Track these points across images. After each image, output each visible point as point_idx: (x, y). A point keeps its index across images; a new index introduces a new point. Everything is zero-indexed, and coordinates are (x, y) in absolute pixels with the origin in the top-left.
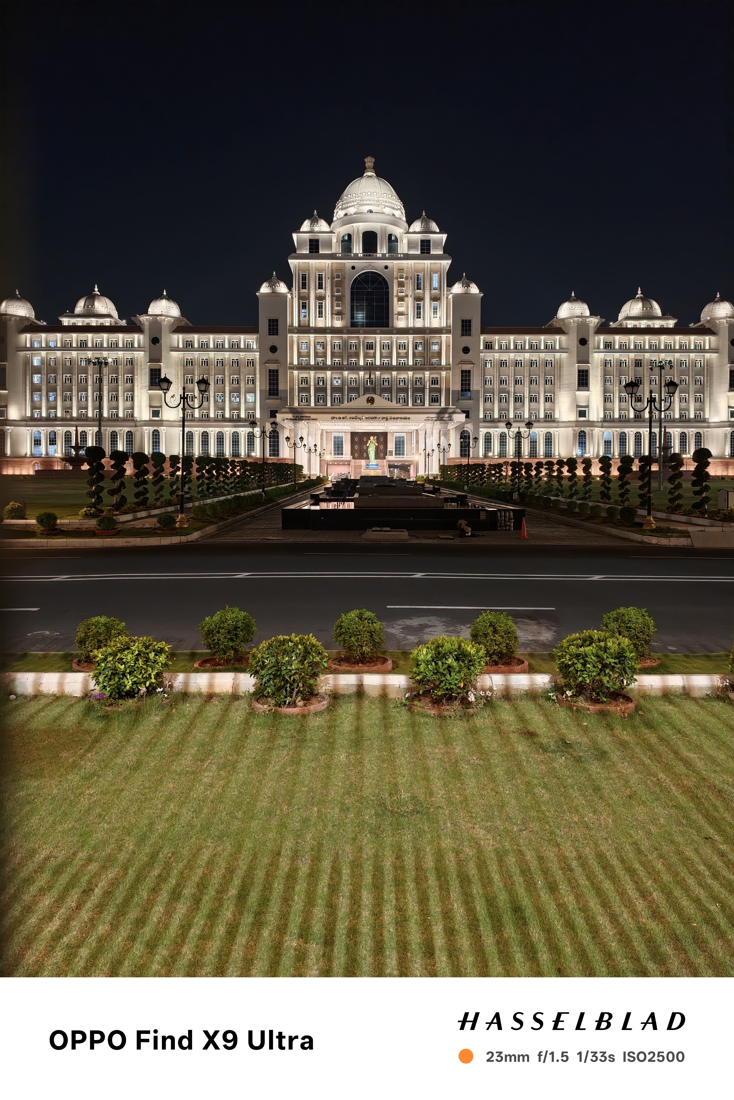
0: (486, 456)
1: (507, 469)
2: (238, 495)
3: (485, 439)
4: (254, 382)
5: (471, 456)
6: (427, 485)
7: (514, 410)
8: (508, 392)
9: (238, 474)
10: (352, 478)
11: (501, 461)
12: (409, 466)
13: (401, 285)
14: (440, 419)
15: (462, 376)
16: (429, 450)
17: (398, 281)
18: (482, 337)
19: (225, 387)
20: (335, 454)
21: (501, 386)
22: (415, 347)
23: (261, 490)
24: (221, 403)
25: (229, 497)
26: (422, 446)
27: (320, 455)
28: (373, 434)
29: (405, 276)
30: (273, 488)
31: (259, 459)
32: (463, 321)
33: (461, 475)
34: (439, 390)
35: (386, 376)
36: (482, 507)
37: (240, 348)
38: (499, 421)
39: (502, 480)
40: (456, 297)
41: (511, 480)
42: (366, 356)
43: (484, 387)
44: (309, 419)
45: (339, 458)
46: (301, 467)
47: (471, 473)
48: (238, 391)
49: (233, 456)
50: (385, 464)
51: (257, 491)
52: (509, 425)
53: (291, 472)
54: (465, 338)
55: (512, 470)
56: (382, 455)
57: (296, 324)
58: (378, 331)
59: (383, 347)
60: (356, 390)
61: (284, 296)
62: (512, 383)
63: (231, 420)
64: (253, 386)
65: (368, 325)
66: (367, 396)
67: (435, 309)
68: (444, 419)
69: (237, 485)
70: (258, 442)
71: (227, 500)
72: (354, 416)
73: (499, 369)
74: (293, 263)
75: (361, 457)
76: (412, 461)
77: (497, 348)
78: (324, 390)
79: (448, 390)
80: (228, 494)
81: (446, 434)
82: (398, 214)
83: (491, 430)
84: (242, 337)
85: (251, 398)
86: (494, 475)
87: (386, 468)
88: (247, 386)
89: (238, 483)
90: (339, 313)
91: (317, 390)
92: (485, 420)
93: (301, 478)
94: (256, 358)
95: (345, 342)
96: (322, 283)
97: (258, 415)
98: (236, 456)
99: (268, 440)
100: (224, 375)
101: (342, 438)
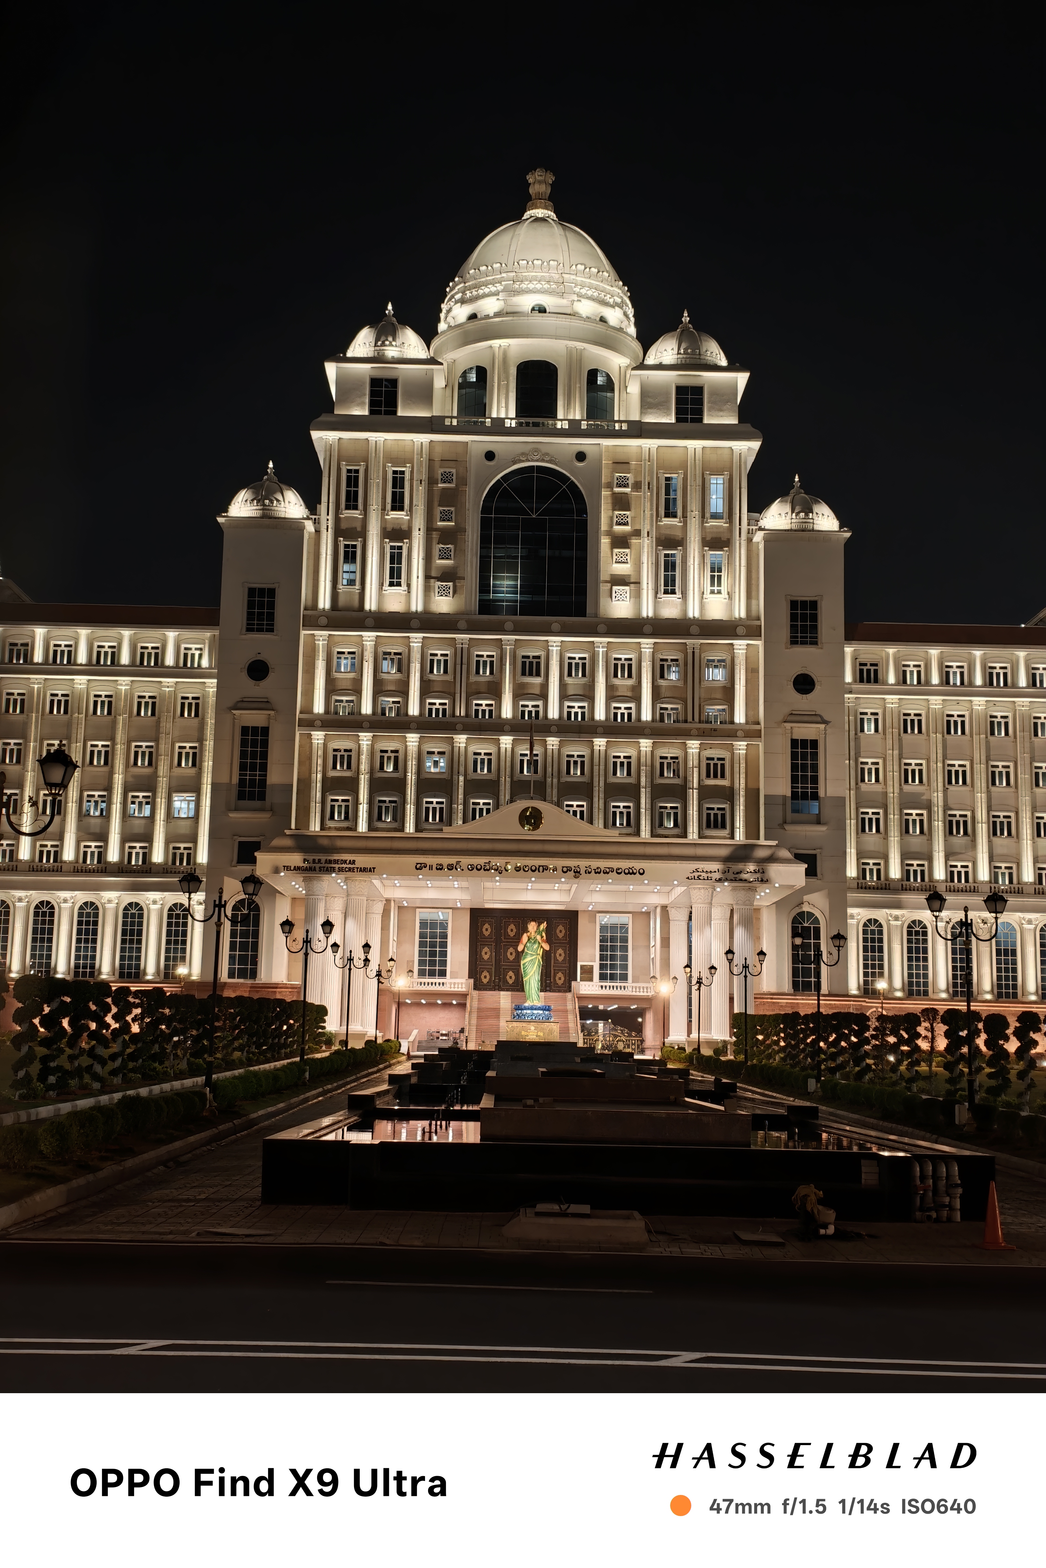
0: (868, 991)
1: (932, 1030)
2: (131, 1092)
3: (865, 940)
4: (196, 760)
5: (824, 989)
6: (695, 1075)
7: (947, 858)
8: (929, 807)
9: (135, 1029)
10: (472, 1046)
11: (916, 1006)
12: (641, 1013)
13: (621, 503)
14: (730, 876)
15: (794, 756)
16: (699, 968)
17: (614, 494)
18: (849, 650)
19: (111, 774)
20: (422, 973)
21: (906, 788)
22: (660, 670)
23: (201, 1080)
24: (99, 821)
25: (104, 1099)
26: (678, 956)
27: (379, 974)
28: (538, 915)
29: (631, 482)
30: (236, 1072)
31: (199, 985)
32: (794, 604)
33: (797, 1046)
34: (729, 795)
35: (576, 750)
36: (861, 1146)
37: (163, 665)
38: (905, 889)
39: (917, 1063)
40: (775, 538)
41: (948, 1066)
42: (520, 693)
43: (857, 788)
44: (351, 869)
45: (434, 984)
46: (322, 1011)
47: (826, 1041)
48: (149, 785)
49: (121, 975)
50: (570, 1007)
51: (188, 1082)
52: (936, 901)
53: (290, 1027)
54: (799, 650)
55: (947, 1035)
56: (560, 978)
57: (324, 602)
58: (556, 627)
59: (569, 668)
60: (489, 787)
61: (294, 527)
62: (939, 780)
63: (122, 869)
64: (193, 771)
65: (527, 609)
66: (522, 804)
67: (716, 569)
68: (744, 876)
69: (131, 1065)
70: (197, 933)
71: (97, 1108)
72: (480, 860)
73: (900, 740)
74: (323, 438)
75: (498, 985)
76: (648, 1000)
77: (892, 679)
78: (399, 785)
79: (753, 795)
80: (102, 1092)
81: (751, 921)
82: (614, 316)
83: (880, 914)
84: (171, 635)
85: (184, 805)
86: (894, 1048)
87: (571, 1017)
88: (177, 771)
89: (132, 1057)
90: (447, 576)
91: (376, 786)
92: (861, 885)
93: (319, 1043)
94: (205, 695)
95: (462, 656)
96: (402, 494)
97: (202, 857)
98: (129, 975)
99: (227, 926)
100: (113, 739)
101: (444, 925)
